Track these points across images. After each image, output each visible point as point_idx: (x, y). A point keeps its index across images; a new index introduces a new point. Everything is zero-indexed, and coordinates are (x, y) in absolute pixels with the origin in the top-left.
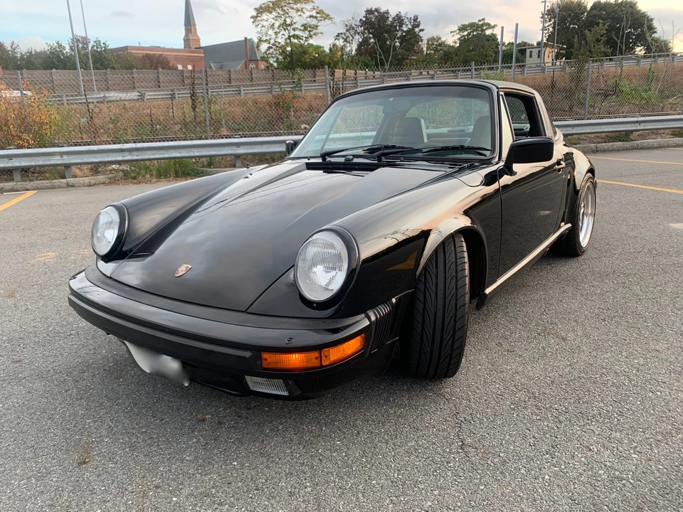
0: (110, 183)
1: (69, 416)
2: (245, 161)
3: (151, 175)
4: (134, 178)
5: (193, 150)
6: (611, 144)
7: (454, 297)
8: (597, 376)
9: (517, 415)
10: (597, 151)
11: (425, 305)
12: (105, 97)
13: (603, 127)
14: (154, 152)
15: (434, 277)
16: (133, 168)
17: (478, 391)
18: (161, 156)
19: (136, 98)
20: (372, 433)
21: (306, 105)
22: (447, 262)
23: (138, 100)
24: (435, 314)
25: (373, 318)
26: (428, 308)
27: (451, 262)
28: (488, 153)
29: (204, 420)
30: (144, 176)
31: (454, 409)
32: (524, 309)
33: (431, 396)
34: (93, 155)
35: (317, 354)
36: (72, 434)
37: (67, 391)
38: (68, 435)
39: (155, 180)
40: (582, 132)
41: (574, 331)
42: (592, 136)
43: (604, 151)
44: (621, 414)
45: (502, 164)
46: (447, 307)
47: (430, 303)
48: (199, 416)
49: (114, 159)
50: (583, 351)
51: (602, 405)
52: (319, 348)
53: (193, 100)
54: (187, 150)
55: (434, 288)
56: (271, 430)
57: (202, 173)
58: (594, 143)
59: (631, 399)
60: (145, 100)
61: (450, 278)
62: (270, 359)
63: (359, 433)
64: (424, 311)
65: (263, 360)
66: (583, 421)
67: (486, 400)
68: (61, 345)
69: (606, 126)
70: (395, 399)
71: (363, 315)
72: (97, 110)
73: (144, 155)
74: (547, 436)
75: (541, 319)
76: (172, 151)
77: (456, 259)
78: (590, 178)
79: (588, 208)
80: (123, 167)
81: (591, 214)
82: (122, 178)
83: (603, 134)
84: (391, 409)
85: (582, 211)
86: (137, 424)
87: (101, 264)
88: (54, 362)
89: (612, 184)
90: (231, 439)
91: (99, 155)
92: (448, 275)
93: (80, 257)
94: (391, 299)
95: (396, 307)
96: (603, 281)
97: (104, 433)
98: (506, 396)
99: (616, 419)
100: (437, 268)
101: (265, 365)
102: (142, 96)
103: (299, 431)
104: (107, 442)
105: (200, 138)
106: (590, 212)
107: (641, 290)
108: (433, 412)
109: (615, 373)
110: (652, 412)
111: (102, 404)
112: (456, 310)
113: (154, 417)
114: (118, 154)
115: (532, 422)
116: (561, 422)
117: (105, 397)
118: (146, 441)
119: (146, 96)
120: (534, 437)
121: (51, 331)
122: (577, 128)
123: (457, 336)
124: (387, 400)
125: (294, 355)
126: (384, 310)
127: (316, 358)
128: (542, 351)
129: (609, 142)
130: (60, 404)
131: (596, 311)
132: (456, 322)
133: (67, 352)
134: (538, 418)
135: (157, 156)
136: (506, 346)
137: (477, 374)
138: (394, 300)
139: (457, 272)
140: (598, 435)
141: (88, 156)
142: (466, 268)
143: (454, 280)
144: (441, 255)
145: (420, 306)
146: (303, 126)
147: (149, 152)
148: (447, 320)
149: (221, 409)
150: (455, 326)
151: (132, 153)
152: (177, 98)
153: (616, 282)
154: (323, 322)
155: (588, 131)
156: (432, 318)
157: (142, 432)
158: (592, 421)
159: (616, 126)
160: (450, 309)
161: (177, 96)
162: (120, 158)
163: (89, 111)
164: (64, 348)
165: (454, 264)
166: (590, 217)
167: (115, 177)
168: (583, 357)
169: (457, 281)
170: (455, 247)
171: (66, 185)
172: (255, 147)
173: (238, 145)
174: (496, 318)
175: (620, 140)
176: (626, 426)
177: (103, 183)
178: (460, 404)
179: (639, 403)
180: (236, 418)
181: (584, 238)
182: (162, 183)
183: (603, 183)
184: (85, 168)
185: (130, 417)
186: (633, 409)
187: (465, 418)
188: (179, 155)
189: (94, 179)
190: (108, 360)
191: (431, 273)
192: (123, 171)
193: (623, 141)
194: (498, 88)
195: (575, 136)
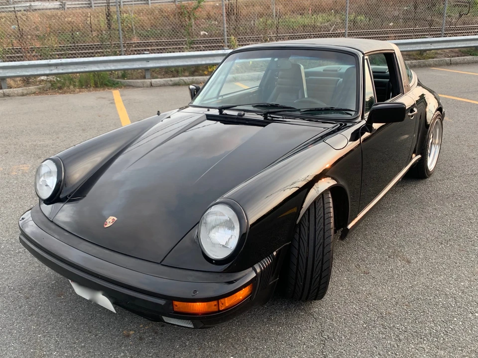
0: (40, 93)
1: (24, 331)
2: (153, 73)
3: (75, 86)
4: (60, 88)
5: (109, 64)
6: (463, 58)
7: (322, 246)
8: (432, 298)
9: (368, 334)
10: (451, 64)
11: (299, 251)
12: (31, 5)
13: (457, 43)
14: (76, 66)
15: (306, 229)
16: (58, 79)
17: (339, 311)
18: (82, 70)
19: (56, 7)
20: (257, 349)
21: (204, 14)
22: (317, 217)
23: (60, 8)
24: (307, 258)
25: (258, 270)
26: (302, 254)
27: (320, 217)
28: (353, 113)
29: (128, 336)
30: (69, 87)
31: (320, 327)
32: (379, 232)
33: (303, 315)
34: (24, 69)
35: (215, 303)
36: (28, 348)
37: (20, 308)
38: (25, 349)
39: (78, 90)
40: (439, 47)
41: (417, 253)
42: (447, 51)
43: (457, 64)
44: (446, 333)
45: (364, 122)
46: (316, 253)
47: (303, 250)
48: (124, 332)
49: (42, 72)
50: (423, 273)
51: (433, 325)
52: (217, 298)
53: (109, 20)
54: (104, 64)
55: (306, 238)
56: (180, 346)
57: (117, 83)
58: (449, 57)
59: (455, 319)
60: (66, 8)
61: (319, 230)
62: (179, 306)
63: (247, 350)
64: (298, 256)
65: (174, 306)
66: (418, 339)
67: (345, 320)
68: (12, 263)
69: (459, 43)
70: (275, 318)
71: (251, 269)
72: (24, 18)
73: (68, 69)
74: (389, 353)
75: (392, 242)
76: (91, 65)
77: (324, 214)
78: (439, 115)
79: (435, 138)
80: (51, 78)
81: (438, 144)
82: (49, 88)
83: (456, 49)
84: (272, 327)
85: (431, 141)
86: (77, 339)
87: (44, 206)
88: (8, 279)
89: (460, 101)
90: (150, 353)
91: (30, 69)
92: (317, 228)
93: (20, 172)
94: (273, 253)
95: (276, 259)
96: (444, 204)
97: (52, 347)
98: (361, 315)
99: (442, 339)
100: (309, 221)
101: (176, 309)
102: (63, 6)
103: (201, 347)
104: (55, 355)
105: (115, 54)
106: (437, 142)
107: (473, 214)
108: (304, 330)
109: (446, 295)
110: (470, 332)
111: (48, 320)
112: (323, 255)
113: (90, 332)
114: (46, 69)
115: (378, 340)
116: (400, 340)
117: (51, 313)
118: (85, 354)
119: (66, 4)
120: (379, 354)
121: (3, 248)
122: (435, 44)
123: (324, 274)
124: (269, 319)
125: (198, 303)
126: (267, 261)
127: (215, 305)
128: (390, 273)
129: (461, 56)
130: (17, 320)
131: (436, 234)
132: (323, 265)
133: (17, 270)
134: (384, 336)
135: (79, 70)
136: (363, 268)
137: (339, 295)
138: (275, 253)
139: (324, 225)
140: (428, 352)
141: (20, 70)
142: (332, 221)
143: (322, 232)
144: (312, 211)
145: (295, 252)
146: (202, 33)
147: (72, 67)
148: (316, 263)
149: (141, 326)
150: (322, 267)
151: (58, 67)
152: (93, 7)
153: (454, 205)
154: (221, 276)
155: (443, 47)
156: (305, 261)
157: (82, 347)
158: (424, 340)
159: (468, 42)
160: (318, 256)
161: (93, 5)
162: (48, 72)
163: (19, 30)
164: (15, 265)
165: (322, 218)
166: (437, 146)
167: (43, 87)
168: (422, 280)
169: (324, 232)
170: (324, 204)
171: (2, 95)
172: (162, 61)
173: (148, 60)
174: (357, 240)
175: (471, 55)
176: (449, 345)
177: (34, 93)
178: (325, 322)
179: (461, 323)
180: (153, 334)
181: (431, 164)
182: (84, 93)
183: (453, 100)
184: (18, 79)
185: (71, 332)
186: (456, 329)
187: (328, 336)
188: (97, 69)
189: (26, 89)
190: (51, 278)
191: (304, 225)
192: (50, 81)
193: (473, 55)
194: (363, 54)
195: (433, 51)
